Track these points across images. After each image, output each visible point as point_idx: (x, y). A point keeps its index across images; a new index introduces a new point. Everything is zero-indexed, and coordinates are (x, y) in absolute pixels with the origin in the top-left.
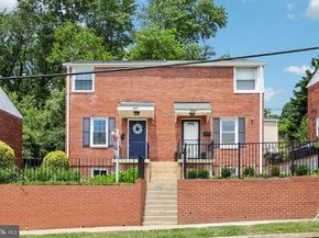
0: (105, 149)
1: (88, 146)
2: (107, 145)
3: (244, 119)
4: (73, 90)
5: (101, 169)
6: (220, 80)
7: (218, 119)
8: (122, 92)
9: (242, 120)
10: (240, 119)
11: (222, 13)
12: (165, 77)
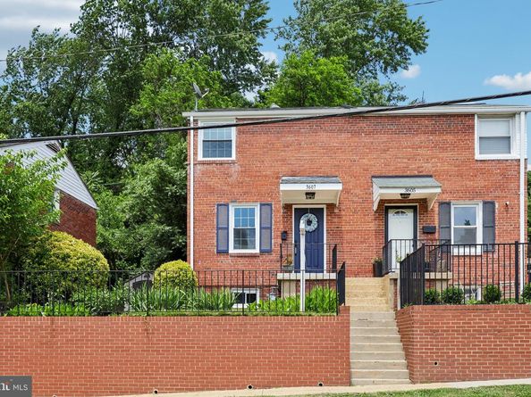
0: (253, 256)
1: (226, 252)
2: (257, 251)
3: (493, 203)
4: (200, 158)
5: (247, 292)
6: (450, 138)
7: (449, 204)
8: (284, 160)
9: (489, 206)
10: (485, 203)
11: (421, 28)
12: (356, 133)
